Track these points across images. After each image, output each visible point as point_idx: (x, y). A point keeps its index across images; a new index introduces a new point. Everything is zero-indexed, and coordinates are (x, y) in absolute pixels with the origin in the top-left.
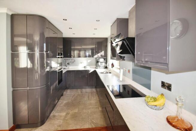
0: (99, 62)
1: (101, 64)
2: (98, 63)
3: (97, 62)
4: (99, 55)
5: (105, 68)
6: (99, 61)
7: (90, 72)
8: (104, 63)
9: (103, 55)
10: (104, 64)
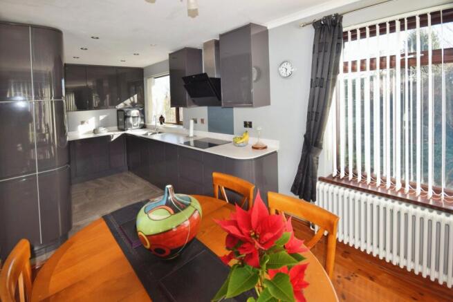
0: (129, 117)
1: (133, 121)
2: (127, 119)
3: (126, 117)
4: (128, 102)
5: (142, 128)
6: (128, 115)
7: (112, 140)
8: (139, 119)
9: (136, 101)
10: (139, 121)
